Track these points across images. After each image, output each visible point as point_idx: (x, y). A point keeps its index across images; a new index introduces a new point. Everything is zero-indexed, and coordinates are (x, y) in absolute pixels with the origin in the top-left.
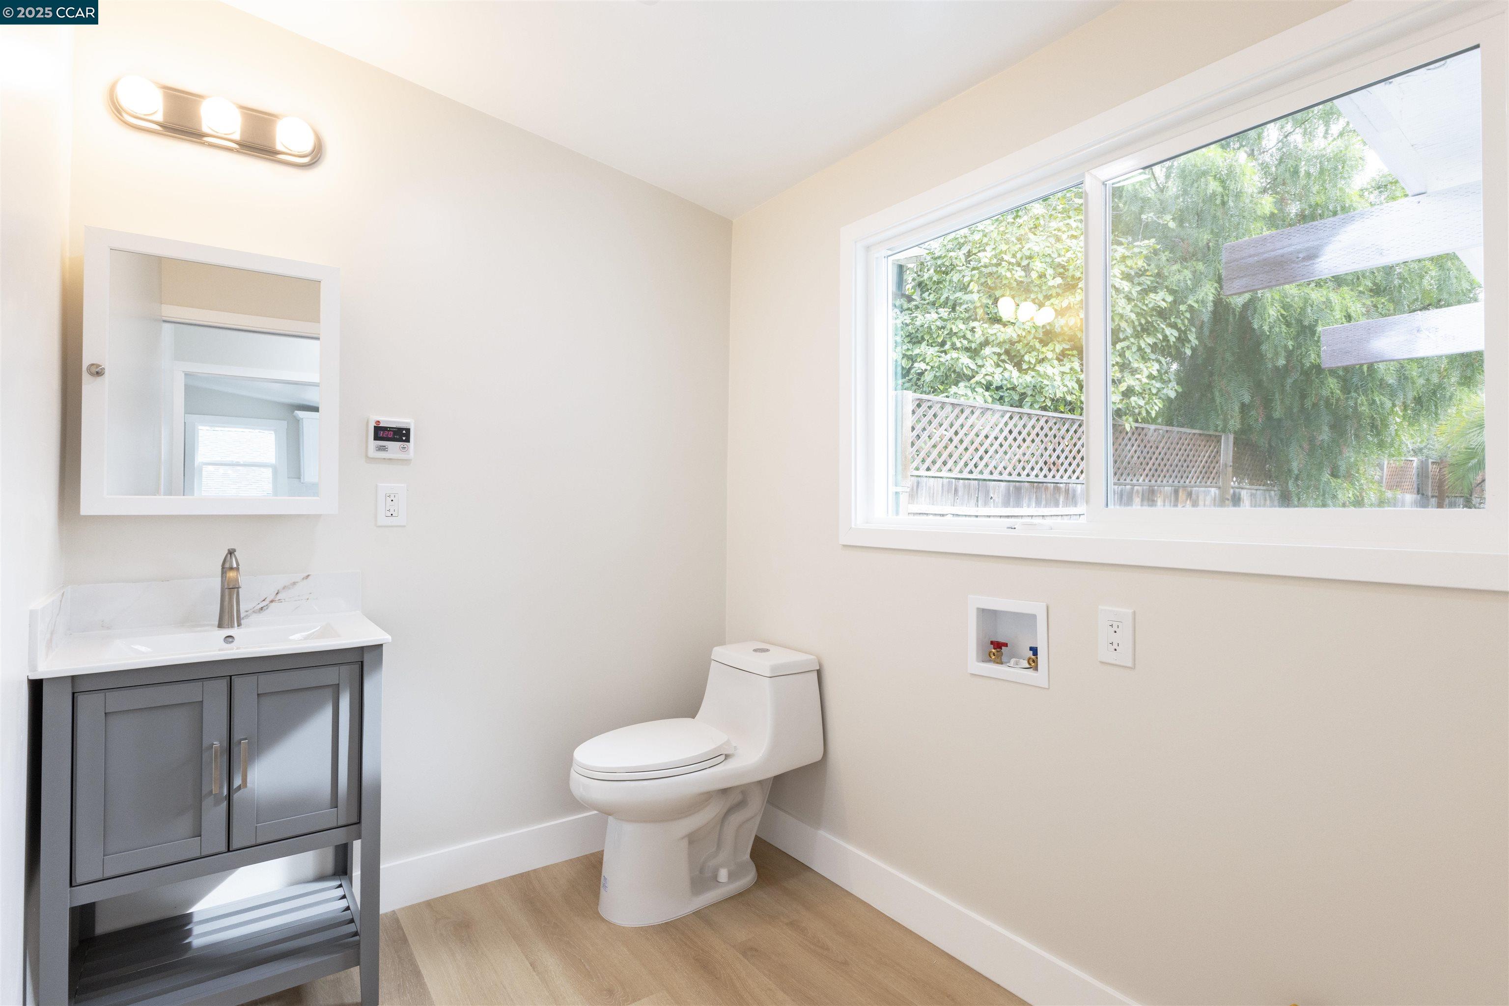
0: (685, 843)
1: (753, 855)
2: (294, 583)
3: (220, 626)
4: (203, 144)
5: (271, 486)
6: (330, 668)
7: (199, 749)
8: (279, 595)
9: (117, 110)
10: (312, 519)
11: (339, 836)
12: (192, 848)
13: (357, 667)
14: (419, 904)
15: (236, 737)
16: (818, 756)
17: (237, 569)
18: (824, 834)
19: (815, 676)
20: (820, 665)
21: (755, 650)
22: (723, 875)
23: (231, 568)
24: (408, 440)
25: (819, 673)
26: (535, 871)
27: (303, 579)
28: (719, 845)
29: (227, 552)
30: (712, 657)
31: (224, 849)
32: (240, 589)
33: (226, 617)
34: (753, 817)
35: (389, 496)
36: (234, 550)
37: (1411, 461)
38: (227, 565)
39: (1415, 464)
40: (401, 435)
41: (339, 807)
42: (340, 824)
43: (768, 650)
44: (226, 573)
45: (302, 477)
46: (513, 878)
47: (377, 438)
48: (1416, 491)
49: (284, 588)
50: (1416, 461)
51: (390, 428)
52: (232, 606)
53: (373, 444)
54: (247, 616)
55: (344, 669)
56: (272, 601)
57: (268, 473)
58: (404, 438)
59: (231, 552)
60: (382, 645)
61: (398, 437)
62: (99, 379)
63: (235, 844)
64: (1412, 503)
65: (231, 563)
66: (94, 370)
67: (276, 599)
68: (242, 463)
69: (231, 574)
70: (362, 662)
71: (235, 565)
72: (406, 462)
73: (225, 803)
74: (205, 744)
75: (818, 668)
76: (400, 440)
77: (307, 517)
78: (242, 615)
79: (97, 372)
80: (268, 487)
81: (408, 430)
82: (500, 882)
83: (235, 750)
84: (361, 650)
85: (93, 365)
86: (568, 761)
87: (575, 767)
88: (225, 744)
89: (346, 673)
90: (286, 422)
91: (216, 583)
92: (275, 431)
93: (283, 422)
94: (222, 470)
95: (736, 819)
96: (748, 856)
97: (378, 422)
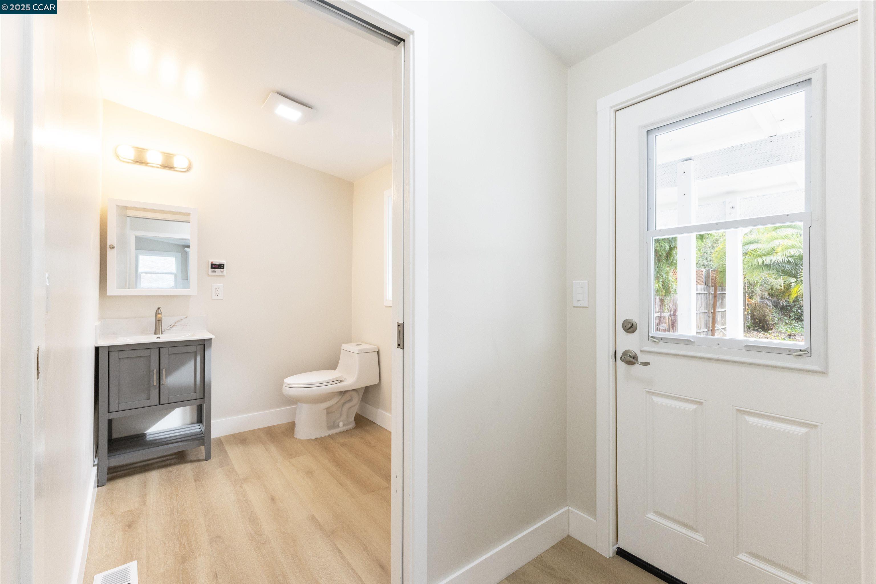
0: (325, 411)
1: (355, 419)
2: (182, 320)
3: (155, 334)
4: (148, 166)
5: (174, 282)
6: (194, 346)
7: (150, 372)
8: (176, 324)
9: (118, 156)
10: (187, 297)
11: (198, 402)
12: (147, 403)
13: (203, 346)
14: (229, 435)
15: (161, 368)
16: (377, 382)
17: (161, 314)
18: (380, 410)
19: (377, 353)
20: (379, 350)
21: (356, 345)
22: (341, 424)
23: (159, 314)
24: (223, 269)
25: (378, 353)
26: (274, 426)
27: (185, 318)
28: (341, 415)
29: (157, 308)
30: (342, 348)
31: (158, 404)
32: (162, 321)
33: (157, 331)
34: (355, 405)
35: (217, 289)
36: (160, 308)
37: (702, 270)
38: (157, 313)
39: (704, 272)
40: (221, 267)
41: (197, 392)
42: (197, 398)
43: (361, 345)
44: (157, 315)
45: (188, 279)
46: (265, 428)
47: (212, 268)
48: (704, 284)
49: (178, 321)
50: (704, 271)
51: (217, 264)
52: (159, 327)
53: (210, 270)
54: (165, 331)
55: (198, 347)
56: (173, 326)
57: (173, 276)
58: (222, 268)
59: (159, 308)
60: (211, 339)
61: (220, 267)
62: (113, 250)
63: (161, 403)
64: (702, 289)
65: (159, 312)
66: (111, 247)
67: (175, 325)
68: (160, 272)
69: (159, 316)
70: (204, 344)
71: (160, 313)
72: (223, 276)
73: (158, 389)
74: (151, 369)
75: (378, 351)
76: (221, 268)
77: (186, 296)
78: (163, 331)
79: (112, 247)
80: (172, 283)
81: (224, 265)
82: (259, 429)
83: (161, 372)
84: (204, 340)
85: (111, 245)
86: (282, 383)
87: (284, 384)
88: (158, 370)
89: (199, 348)
90: (181, 253)
91: (153, 319)
92: (176, 258)
93: (179, 253)
94: (149, 275)
95: (348, 405)
96: (353, 419)
97: (212, 262)
